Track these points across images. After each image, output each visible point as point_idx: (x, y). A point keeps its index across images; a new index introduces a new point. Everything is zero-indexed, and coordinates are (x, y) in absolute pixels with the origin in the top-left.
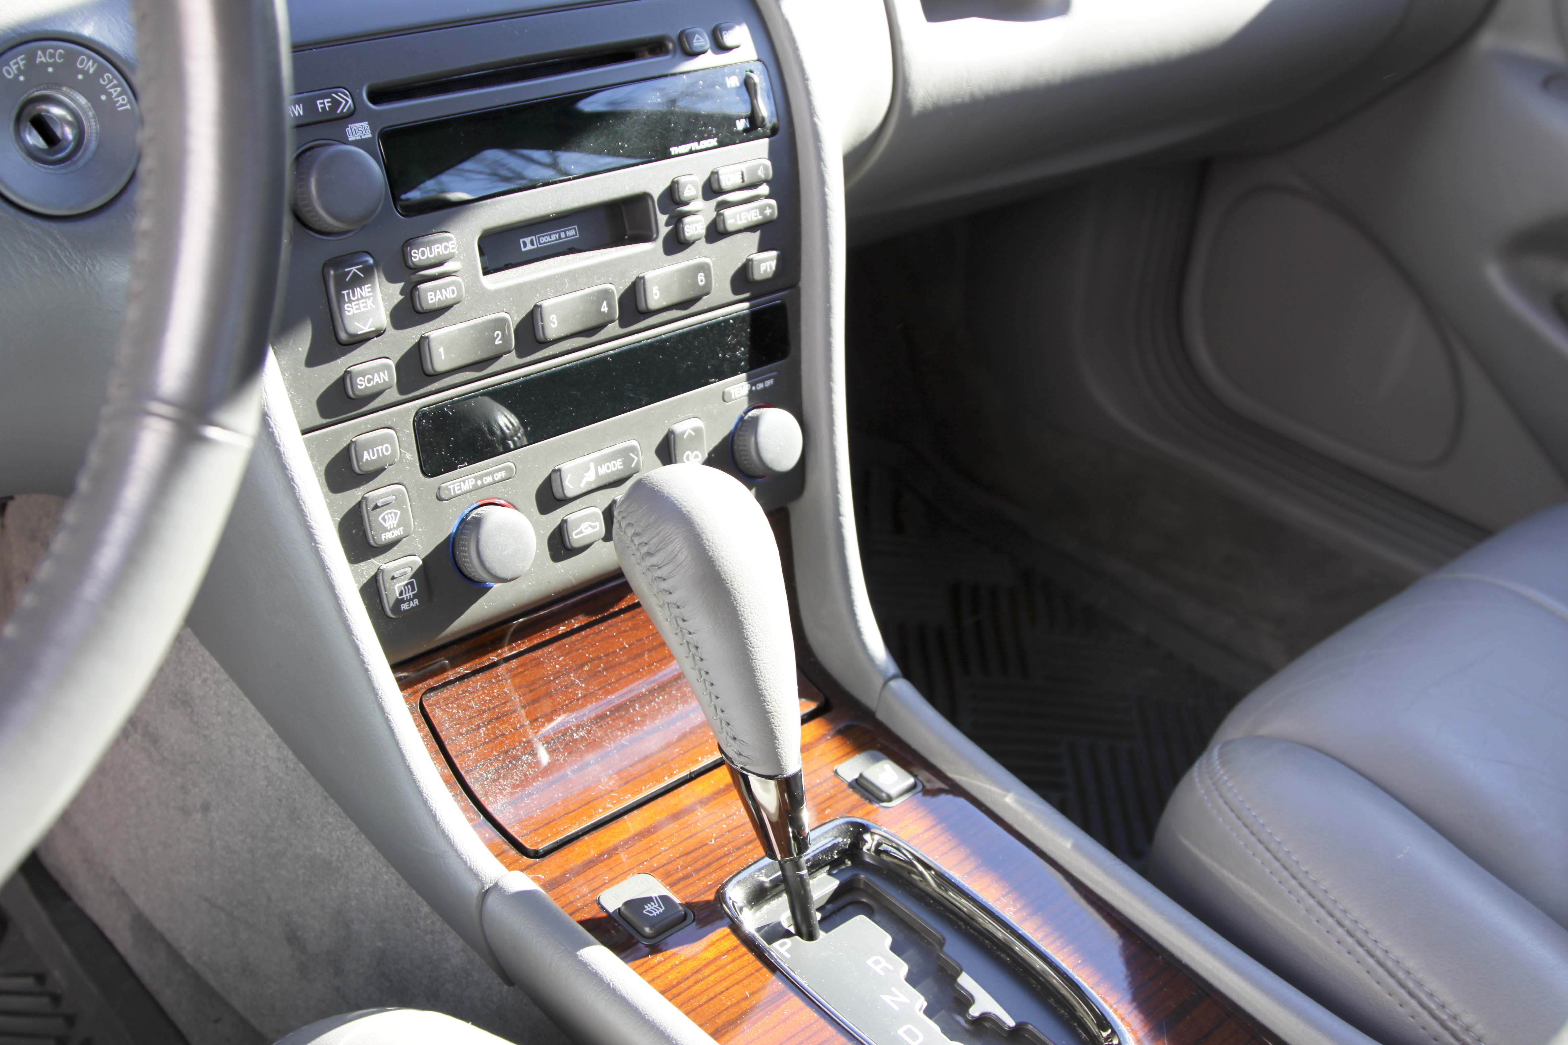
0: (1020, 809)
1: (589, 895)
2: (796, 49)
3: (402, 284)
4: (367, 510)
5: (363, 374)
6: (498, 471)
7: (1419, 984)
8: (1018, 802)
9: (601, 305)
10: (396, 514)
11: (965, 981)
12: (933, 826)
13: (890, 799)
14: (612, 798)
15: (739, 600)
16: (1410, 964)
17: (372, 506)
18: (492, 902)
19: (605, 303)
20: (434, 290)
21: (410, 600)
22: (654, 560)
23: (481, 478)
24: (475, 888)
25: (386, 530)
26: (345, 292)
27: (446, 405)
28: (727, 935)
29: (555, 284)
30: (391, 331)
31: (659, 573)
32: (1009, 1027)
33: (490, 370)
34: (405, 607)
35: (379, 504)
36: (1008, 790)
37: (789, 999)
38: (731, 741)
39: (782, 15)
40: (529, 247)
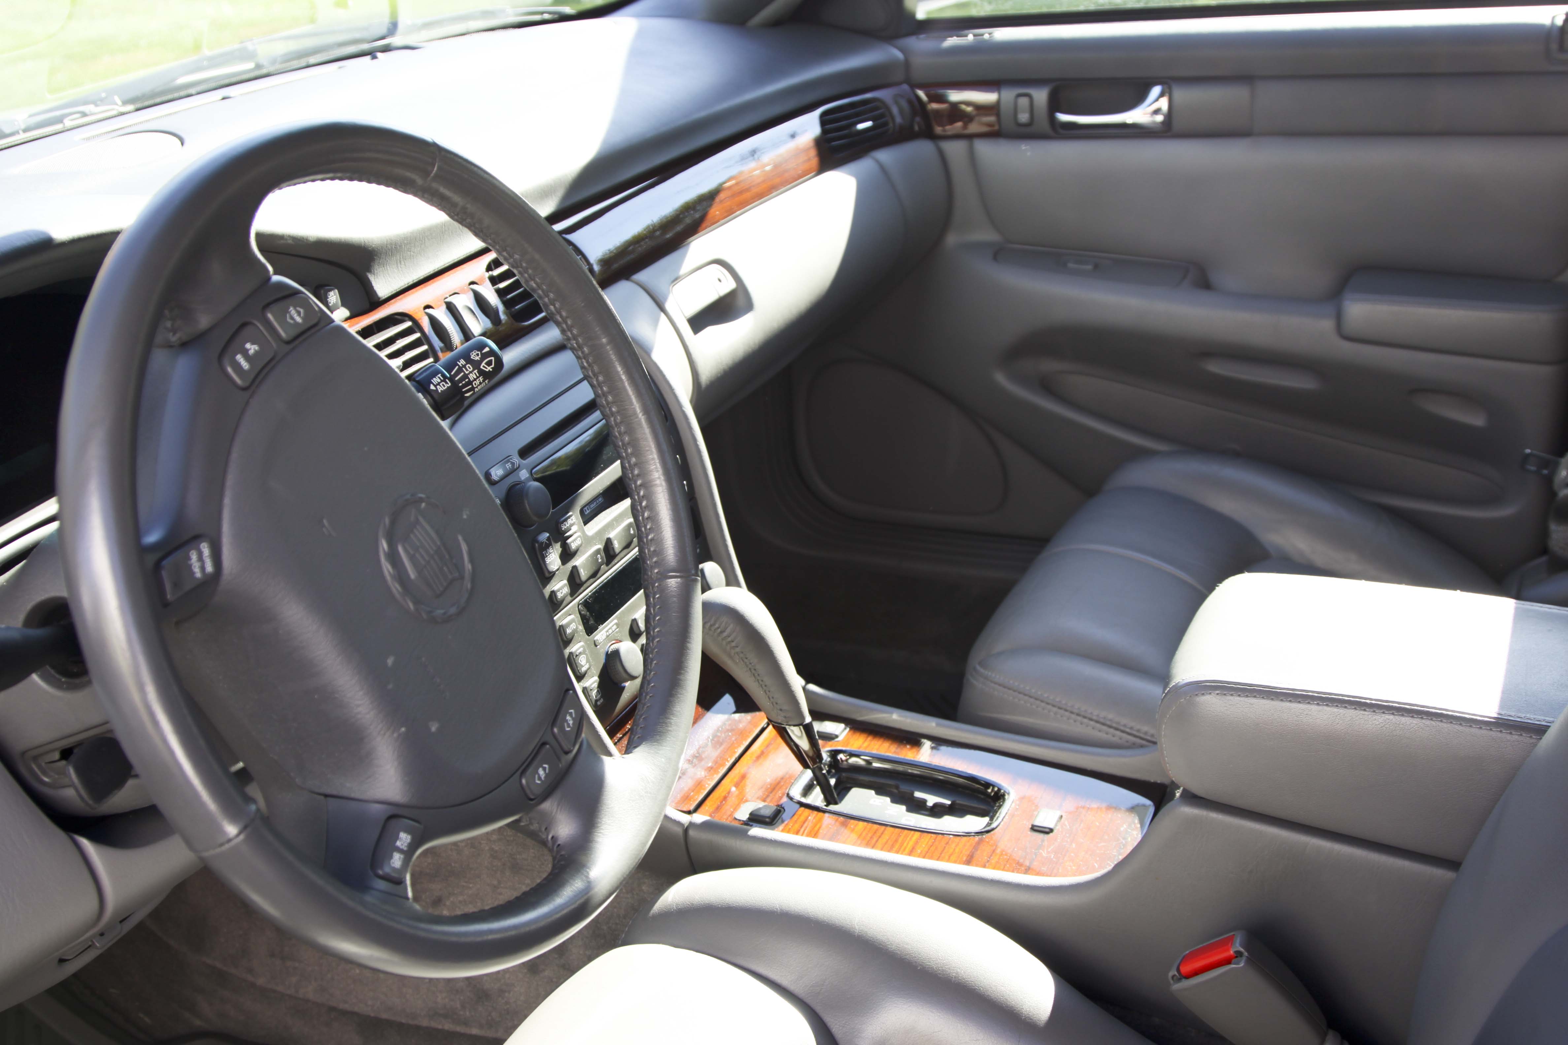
0: (902, 719)
1: (729, 818)
2: (664, 376)
3: (560, 543)
4: (574, 658)
5: (558, 590)
6: (613, 626)
7: (1118, 723)
8: (900, 716)
9: (630, 531)
10: (584, 657)
11: (918, 794)
12: (866, 740)
13: (837, 736)
14: (709, 779)
15: (768, 641)
16: (1110, 716)
17: (575, 655)
18: (692, 833)
19: (631, 529)
20: (573, 542)
21: (600, 699)
22: (725, 634)
23: (607, 631)
24: (679, 831)
25: (583, 666)
26: (544, 552)
27: (587, 598)
28: (804, 810)
29: (610, 526)
30: (562, 567)
31: (729, 639)
32: (948, 805)
33: (598, 576)
34: (599, 703)
35: (577, 654)
36: (892, 713)
37: (849, 822)
38: (779, 712)
39: (652, 361)
40: (588, 512)
